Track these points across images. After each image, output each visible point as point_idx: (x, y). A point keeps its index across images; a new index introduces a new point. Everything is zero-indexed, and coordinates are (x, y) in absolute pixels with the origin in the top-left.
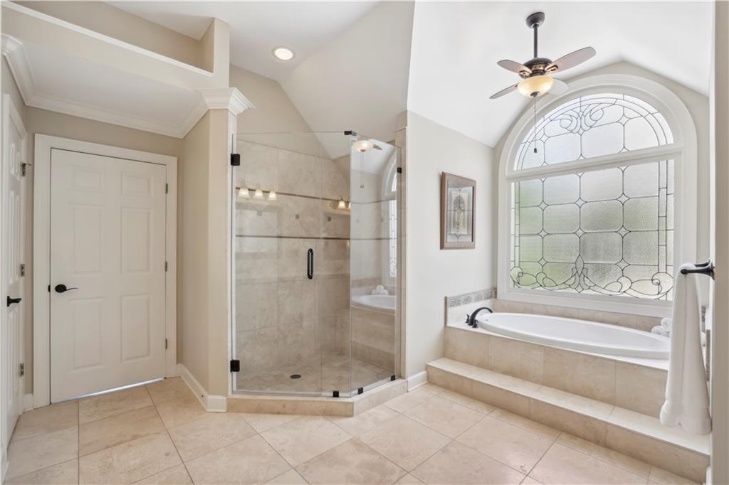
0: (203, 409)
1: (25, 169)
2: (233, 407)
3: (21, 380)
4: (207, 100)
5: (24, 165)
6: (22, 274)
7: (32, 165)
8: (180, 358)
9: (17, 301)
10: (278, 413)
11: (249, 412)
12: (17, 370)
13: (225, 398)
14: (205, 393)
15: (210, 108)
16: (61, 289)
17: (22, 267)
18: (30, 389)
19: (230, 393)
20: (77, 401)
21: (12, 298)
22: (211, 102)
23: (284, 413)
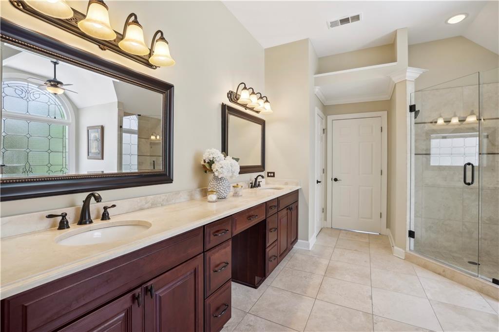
0: (392, 253)
1: (324, 131)
2: (408, 258)
3: (323, 214)
4: (393, 79)
5: (324, 130)
6: (324, 172)
7: (326, 129)
8: (388, 226)
9: (320, 182)
10: (439, 274)
11: (419, 265)
12: (322, 211)
13: (404, 251)
14: (394, 245)
15: (396, 82)
16: (336, 180)
17: (324, 170)
18: (326, 220)
19: (408, 249)
20: (341, 230)
21: (319, 181)
22: (396, 79)
23: (444, 276)
